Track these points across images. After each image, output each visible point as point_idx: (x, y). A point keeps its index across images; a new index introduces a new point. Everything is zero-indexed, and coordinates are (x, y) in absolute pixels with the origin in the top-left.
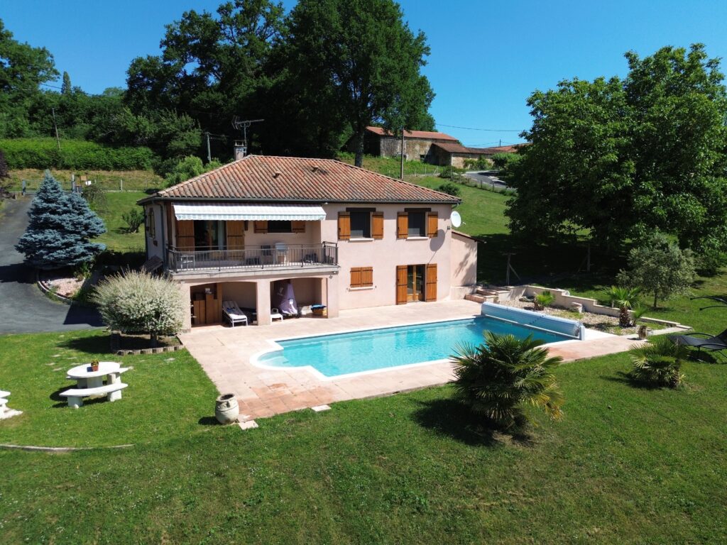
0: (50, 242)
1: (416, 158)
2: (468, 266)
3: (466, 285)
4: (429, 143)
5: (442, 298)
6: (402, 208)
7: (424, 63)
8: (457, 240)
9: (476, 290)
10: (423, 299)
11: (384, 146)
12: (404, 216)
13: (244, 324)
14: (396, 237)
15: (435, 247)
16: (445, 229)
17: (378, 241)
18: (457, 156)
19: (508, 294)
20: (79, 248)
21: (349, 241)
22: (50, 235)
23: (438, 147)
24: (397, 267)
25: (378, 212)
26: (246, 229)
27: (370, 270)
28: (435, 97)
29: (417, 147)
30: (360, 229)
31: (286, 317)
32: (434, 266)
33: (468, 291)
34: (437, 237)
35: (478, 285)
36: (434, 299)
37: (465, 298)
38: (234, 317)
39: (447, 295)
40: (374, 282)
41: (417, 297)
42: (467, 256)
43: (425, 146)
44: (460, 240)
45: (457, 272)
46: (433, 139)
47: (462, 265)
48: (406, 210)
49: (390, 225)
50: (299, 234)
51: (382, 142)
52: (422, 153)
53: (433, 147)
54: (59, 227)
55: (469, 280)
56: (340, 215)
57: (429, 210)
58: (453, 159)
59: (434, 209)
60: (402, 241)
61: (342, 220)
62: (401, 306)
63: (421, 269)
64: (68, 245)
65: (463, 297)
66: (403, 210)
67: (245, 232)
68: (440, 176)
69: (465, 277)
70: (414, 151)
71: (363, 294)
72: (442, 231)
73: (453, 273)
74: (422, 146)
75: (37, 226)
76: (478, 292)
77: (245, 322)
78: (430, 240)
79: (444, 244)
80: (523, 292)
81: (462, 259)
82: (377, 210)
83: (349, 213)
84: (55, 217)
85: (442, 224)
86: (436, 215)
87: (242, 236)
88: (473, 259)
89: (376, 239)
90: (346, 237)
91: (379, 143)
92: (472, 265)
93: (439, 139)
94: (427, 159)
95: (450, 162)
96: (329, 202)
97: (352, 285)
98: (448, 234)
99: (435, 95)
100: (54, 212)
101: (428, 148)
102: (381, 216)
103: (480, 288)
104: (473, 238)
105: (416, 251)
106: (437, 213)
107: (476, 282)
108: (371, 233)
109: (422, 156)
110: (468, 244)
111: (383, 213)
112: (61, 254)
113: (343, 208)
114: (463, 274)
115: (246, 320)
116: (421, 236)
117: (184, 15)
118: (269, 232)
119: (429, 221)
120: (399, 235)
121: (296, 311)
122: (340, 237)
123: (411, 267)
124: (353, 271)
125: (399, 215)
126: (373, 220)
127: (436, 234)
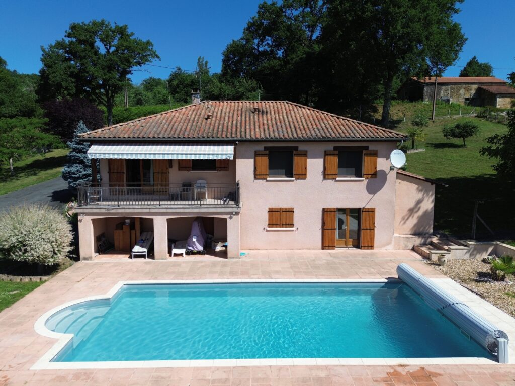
0: (74, 174)
1: (461, 101)
2: (420, 213)
3: (417, 233)
4: (476, 87)
5: (381, 247)
6: (330, 147)
7: (456, 11)
8: (405, 183)
9: (429, 240)
10: (357, 246)
11: (427, 92)
12: (334, 155)
13: (143, 256)
14: (322, 177)
15: (373, 189)
16: (387, 170)
17: (300, 182)
18: (503, 97)
19: (465, 251)
21: (267, 181)
23: (484, 90)
24: (324, 209)
25: (300, 151)
26: (171, 167)
27: (291, 211)
28: (466, 42)
29: (462, 92)
30: (281, 169)
31: (189, 253)
32: (372, 211)
33: (418, 241)
34: (376, 180)
35: (434, 234)
36: (371, 247)
37: (413, 249)
38: (137, 249)
39: (389, 244)
40: (294, 223)
41: (351, 243)
42: (419, 202)
43: (471, 90)
44: (411, 182)
45: (405, 219)
46: (479, 83)
47: (412, 211)
48: (335, 148)
49: (315, 165)
50: (222, 173)
51: (426, 89)
52: (467, 96)
53: (479, 91)
54: (83, 163)
55: (422, 229)
56: (257, 154)
57: (367, 148)
58: (498, 99)
59: (372, 147)
60: (330, 183)
61: (259, 159)
62: (328, 252)
63: (356, 213)
64: (87, 176)
65: (411, 248)
66: (332, 148)
67: (170, 170)
68: (478, 116)
69: (415, 225)
70: (459, 95)
71: (282, 235)
72: (383, 172)
73: (398, 219)
74: (467, 90)
75: (71, 162)
76: (432, 244)
77: (145, 255)
78: (366, 182)
79: (385, 186)
80: (490, 250)
81: (412, 204)
82: (300, 149)
83: (267, 152)
84: (80, 155)
85: (382, 164)
86: (375, 154)
87: (167, 173)
88: (428, 204)
89: (297, 179)
90: (262, 177)
91: (423, 90)
92: (426, 213)
93: (486, 83)
94: (471, 102)
95: (496, 103)
96: (239, 141)
97: (270, 225)
98: (392, 176)
99: (466, 39)
100: (80, 152)
101: (473, 92)
102: (305, 155)
103: (435, 240)
104: (427, 180)
105: (348, 192)
106: (377, 151)
107: (432, 231)
108: (294, 173)
109: (466, 99)
110: (420, 188)
111: (306, 151)
113: (260, 147)
114: (413, 221)
115: (146, 253)
116: (356, 177)
117: (259, 7)
118: (193, 169)
119: (367, 161)
120: (326, 176)
121: (201, 248)
122: (257, 176)
123: (342, 210)
124: (271, 211)
125: (327, 154)
126: (296, 159)
127: (374, 175)
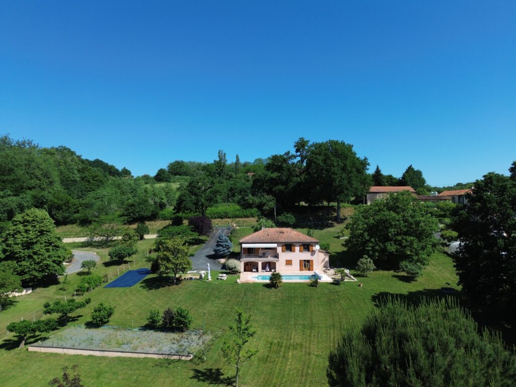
0: (220, 250)
2: (325, 261)
3: (324, 267)
5: (315, 269)
8: (321, 253)
9: (327, 269)
10: (309, 269)
12: (302, 246)
13: (255, 272)
15: (312, 255)
16: (315, 250)
17: (294, 253)
20: (226, 251)
21: (285, 253)
22: (220, 248)
24: (300, 260)
25: (293, 245)
26: (259, 249)
27: (291, 261)
30: (289, 249)
31: (266, 271)
32: (312, 261)
33: (325, 269)
34: (313, 253)
36: (313, 270)
37: (324, 271)
38: (254, 270)
39: (317, 269)
40: (292, 264)
41: (307, 269)
42: (325, 258)
45: (321, 263)
47: (323, 261)
48: (302, 244)
49: (297, 249)
50: (273, 250)
54: (222, 246)
55: (326, 265)
56: (282, 246)
57: (310, 244)
59: (312, 244)
60: (301, 253)
62: (301, 272)
63: (308, 261)
64: (224, 250)
71: (289, 267)
73: (319, 263)
75: (218, 245)
78: (310, 253)
79: (316, 254)
81: (323, 259)
83: (285, 245)
84: (221, 243)
85: (314, 248)
86: (312, 246)
87: (258, 251)
88: (327, 259)
92: (327, 262)
96: (278, 243)
97: (286, 264)
98: (317, 251)
100: (221, 242)
102: (295, 246)
104: (327, 252)
105: (306, 256)
107: (328, 266)
108: (292, 250)
110: (325, 255)
112: (222, 253)
113: (283, 244)
114: (323, 264)
116: (308, 252)
119: (310, 248)
120: (300, 251)
121: (269, 270)
122: (283, 251)
123: (305, 261)
124: (286, 261)
125: (300, 246)
126: (292, 247)
127: (313, 251)
